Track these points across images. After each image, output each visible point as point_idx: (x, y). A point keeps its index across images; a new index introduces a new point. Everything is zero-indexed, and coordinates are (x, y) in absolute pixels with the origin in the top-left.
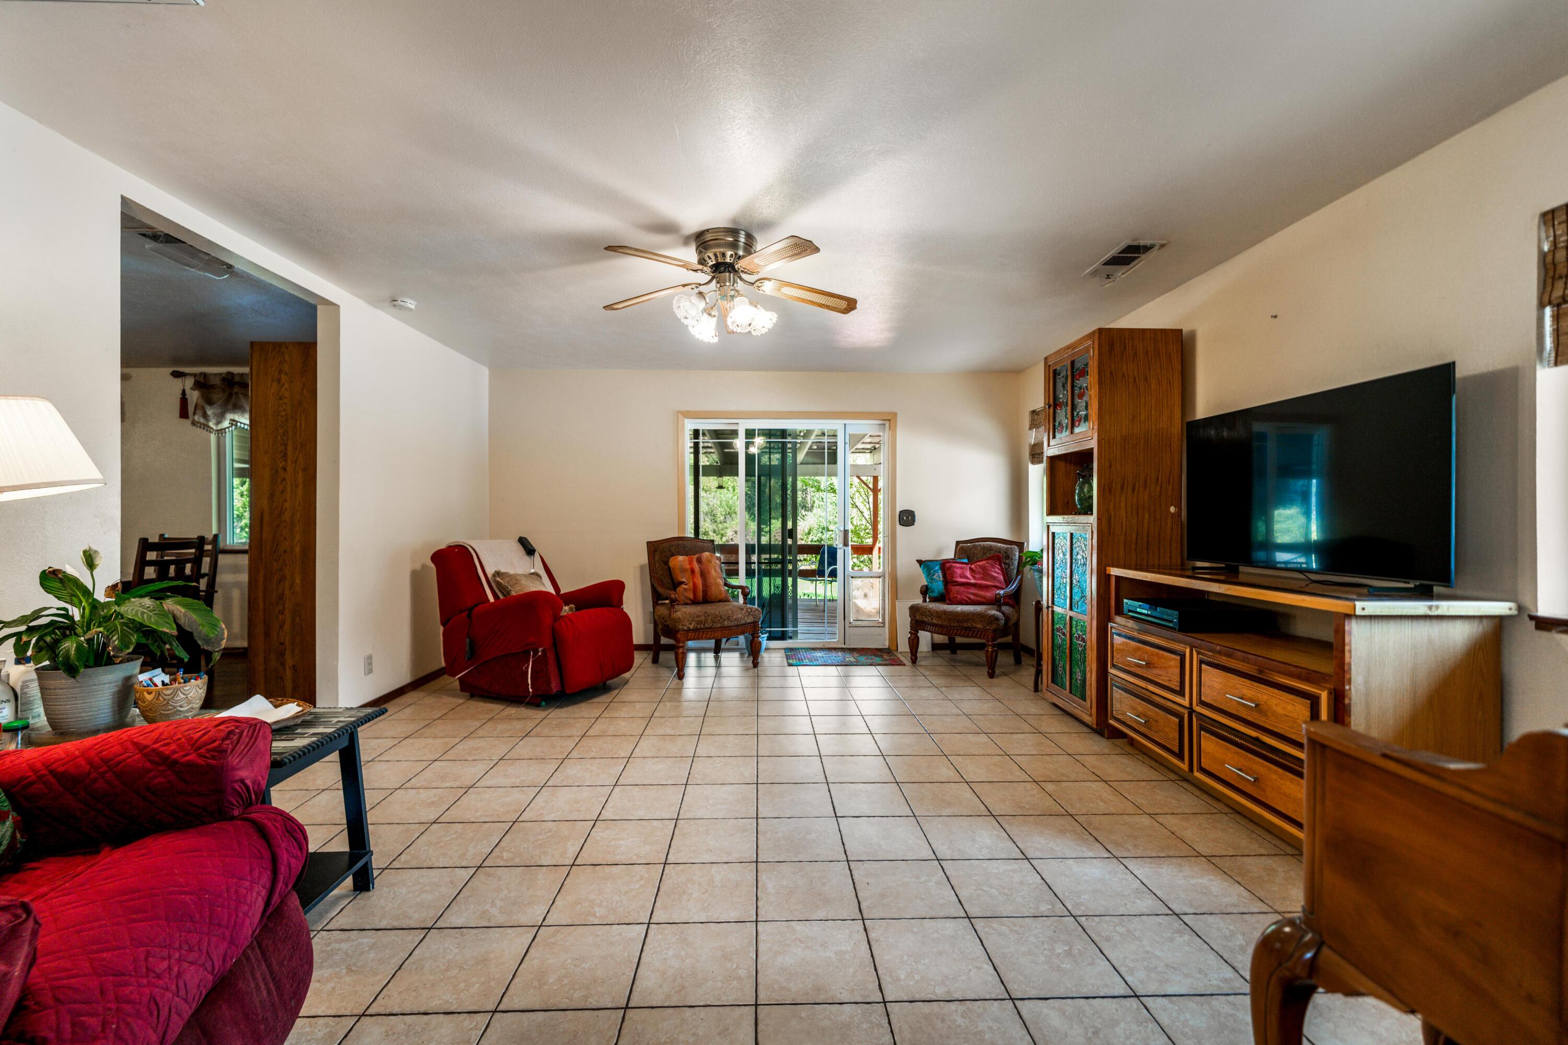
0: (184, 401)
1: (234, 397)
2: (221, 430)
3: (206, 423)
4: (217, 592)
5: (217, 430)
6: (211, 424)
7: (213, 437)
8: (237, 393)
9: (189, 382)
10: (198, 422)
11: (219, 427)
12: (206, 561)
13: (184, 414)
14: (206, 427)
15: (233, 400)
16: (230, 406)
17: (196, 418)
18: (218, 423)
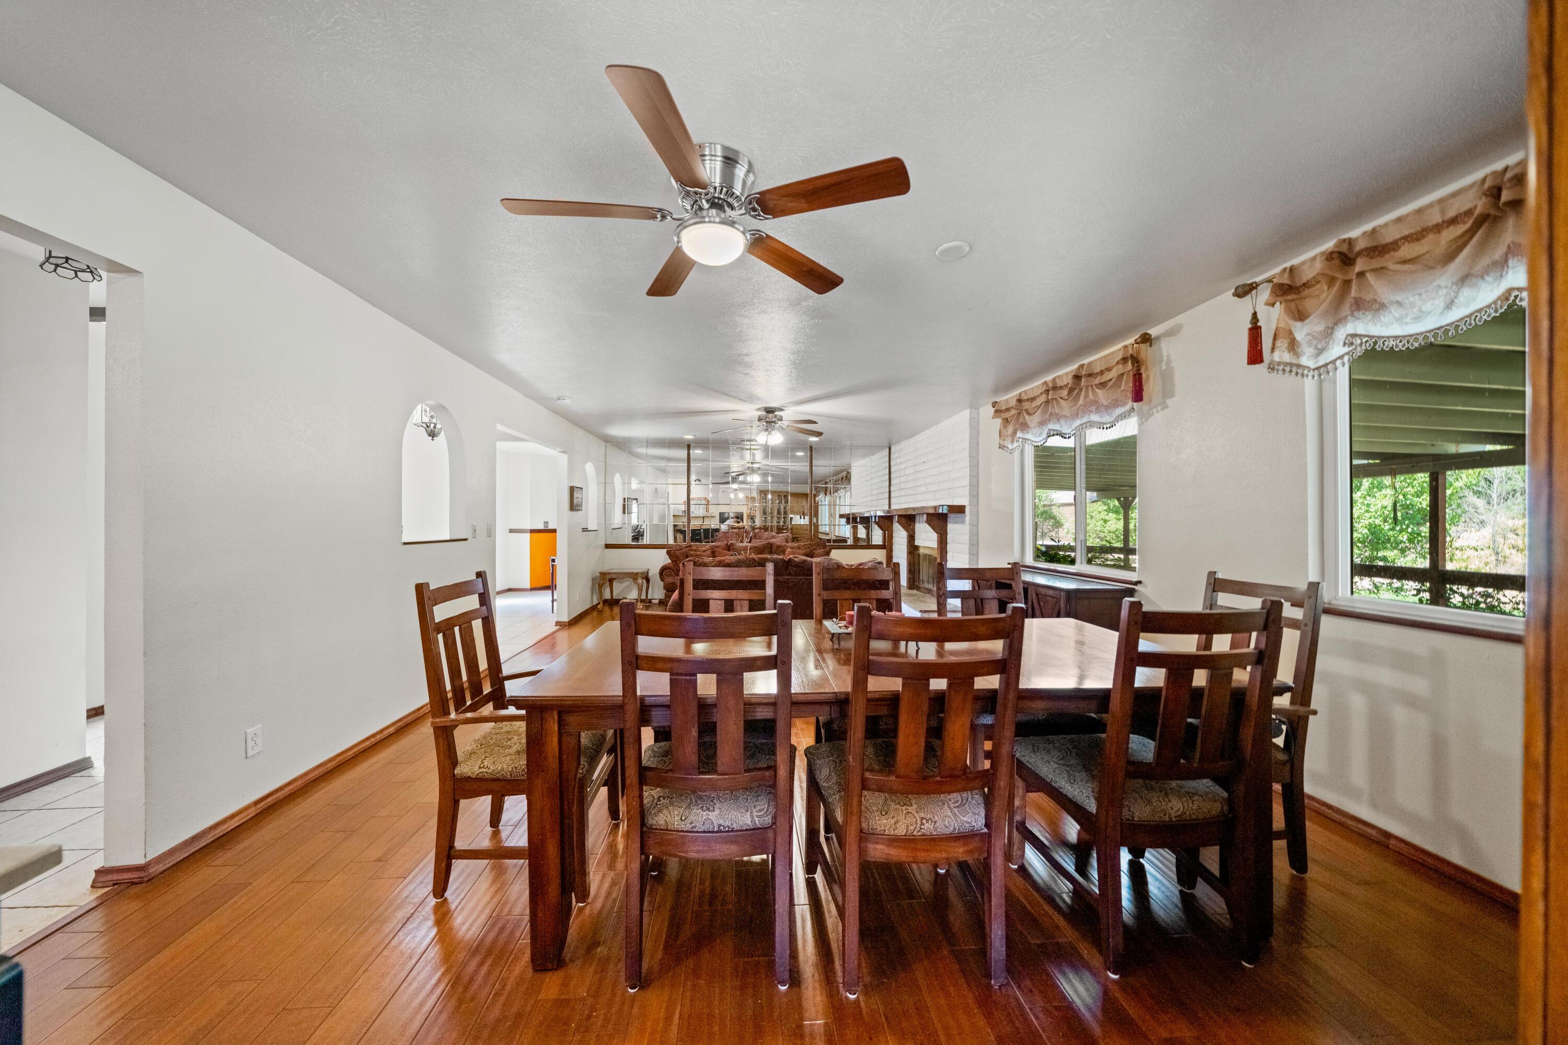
0: (1255, 332)
1: (1354, 287)
2: (1326, 365)
3: (1294, 361)
4: (1315, 713)
5: (1318, 368)
6: (1305, 361)
7: (1309, 385)
8: (1361, 274)
9: (1264, 294)
10: (1279, 364)
11: (1322, 361)
12: (1290, 640)
13: (1255, 357)
14: (1296, 369)
15: (1354, 292)
16: (1346, 309)
17: (1277, 356)
18: (1320, 352)
